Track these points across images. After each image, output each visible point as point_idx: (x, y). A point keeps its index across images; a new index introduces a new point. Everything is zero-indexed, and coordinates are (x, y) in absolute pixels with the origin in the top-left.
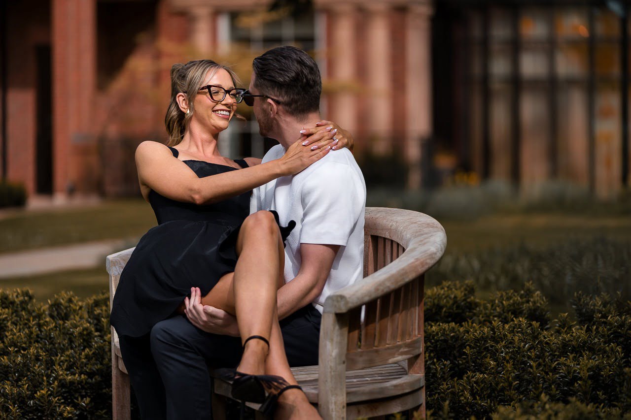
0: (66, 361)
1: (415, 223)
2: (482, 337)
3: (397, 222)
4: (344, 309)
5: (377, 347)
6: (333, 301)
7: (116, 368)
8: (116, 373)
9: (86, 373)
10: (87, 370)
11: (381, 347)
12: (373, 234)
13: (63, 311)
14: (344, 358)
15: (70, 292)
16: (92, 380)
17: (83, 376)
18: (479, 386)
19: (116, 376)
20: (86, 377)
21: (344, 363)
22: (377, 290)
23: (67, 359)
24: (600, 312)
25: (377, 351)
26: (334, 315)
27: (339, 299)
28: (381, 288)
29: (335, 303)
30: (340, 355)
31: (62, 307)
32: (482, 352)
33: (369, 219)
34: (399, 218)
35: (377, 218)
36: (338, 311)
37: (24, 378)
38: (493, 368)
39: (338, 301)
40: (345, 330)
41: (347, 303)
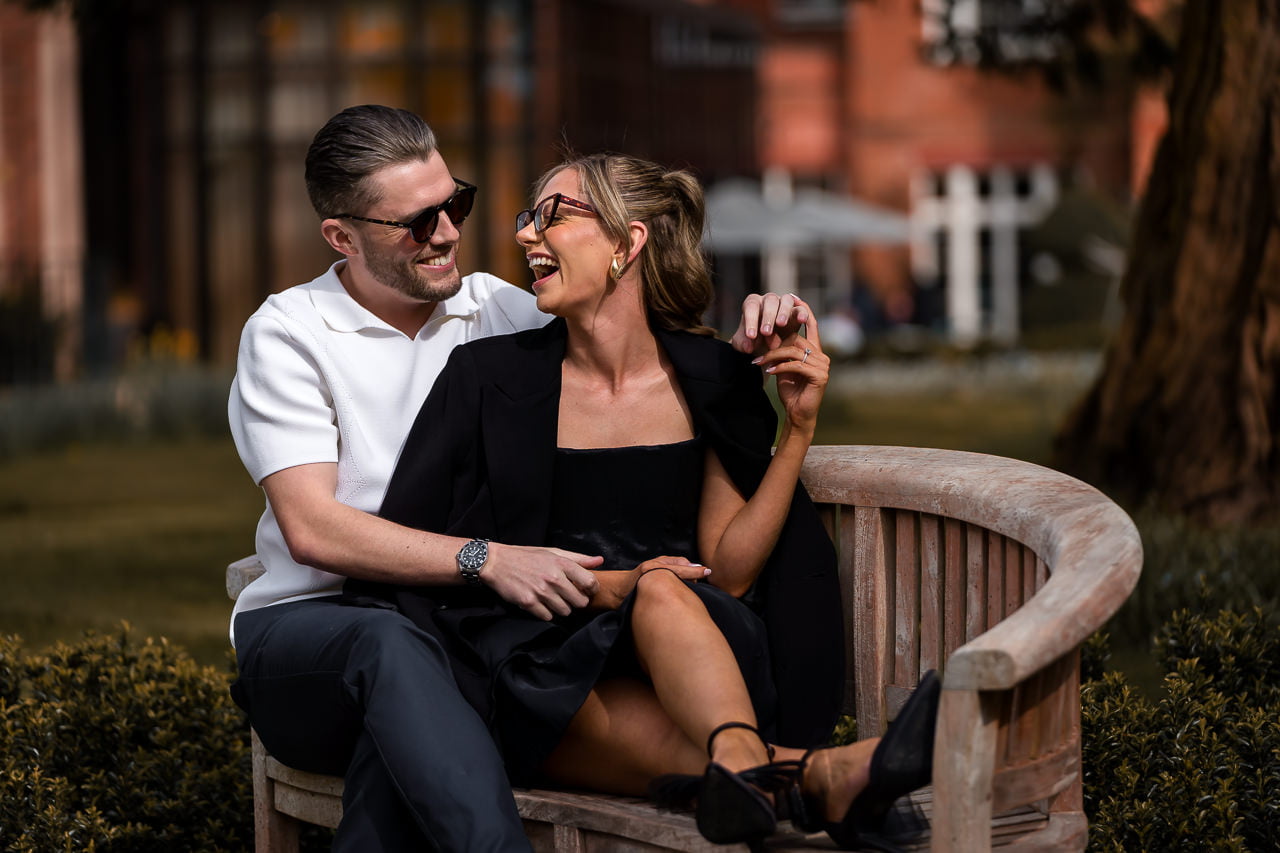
0: (95, 793)
1: (1018, 481)
2: (1100, 720)
3: (962, 480)
4: (1003, 681)
5: (1033, 759)
6: (974, 663)
7: (269, 810)
8: (270, 823)
9: (145, 820)
10: (147, 812)
11: (1040, 760)
12: (886, 506)
13: (11, 679)
14: (988, 789)
15: (13, 636)
16: (159, 832)
17: (139, 825)
18: (1141, 829)
19: (269, 829)
20: (148, 828)
21: (988, 798)
22: (1065, 636)
23: (97, 787)
24: (1228, 651)
25: (1037, 769)
26: (976, 697)
27: (992, 660)
28: (1072, 632)
29: (980, 668)
30: (981, 782)
31: (8, 670)
32: (1102, 752)
33: (873, 472)
34: (960, 471)
35: (897, 470)
36: (987, 686)
37: (19, 836)
38: (1168, 789)
39: (986, 665)
40: (993, 726)
41: (1011, 668)
